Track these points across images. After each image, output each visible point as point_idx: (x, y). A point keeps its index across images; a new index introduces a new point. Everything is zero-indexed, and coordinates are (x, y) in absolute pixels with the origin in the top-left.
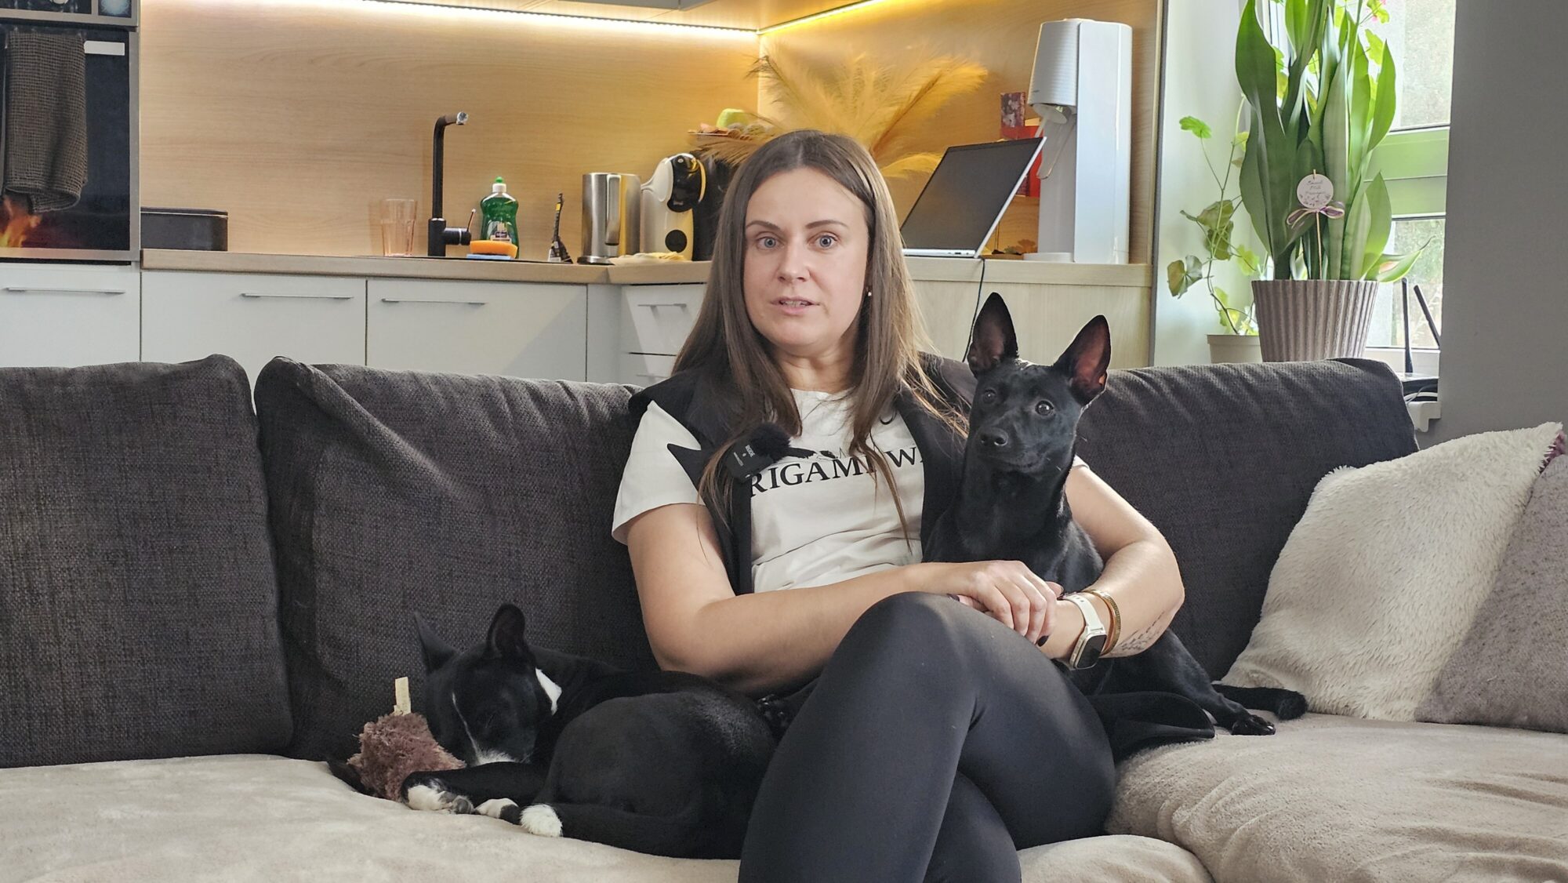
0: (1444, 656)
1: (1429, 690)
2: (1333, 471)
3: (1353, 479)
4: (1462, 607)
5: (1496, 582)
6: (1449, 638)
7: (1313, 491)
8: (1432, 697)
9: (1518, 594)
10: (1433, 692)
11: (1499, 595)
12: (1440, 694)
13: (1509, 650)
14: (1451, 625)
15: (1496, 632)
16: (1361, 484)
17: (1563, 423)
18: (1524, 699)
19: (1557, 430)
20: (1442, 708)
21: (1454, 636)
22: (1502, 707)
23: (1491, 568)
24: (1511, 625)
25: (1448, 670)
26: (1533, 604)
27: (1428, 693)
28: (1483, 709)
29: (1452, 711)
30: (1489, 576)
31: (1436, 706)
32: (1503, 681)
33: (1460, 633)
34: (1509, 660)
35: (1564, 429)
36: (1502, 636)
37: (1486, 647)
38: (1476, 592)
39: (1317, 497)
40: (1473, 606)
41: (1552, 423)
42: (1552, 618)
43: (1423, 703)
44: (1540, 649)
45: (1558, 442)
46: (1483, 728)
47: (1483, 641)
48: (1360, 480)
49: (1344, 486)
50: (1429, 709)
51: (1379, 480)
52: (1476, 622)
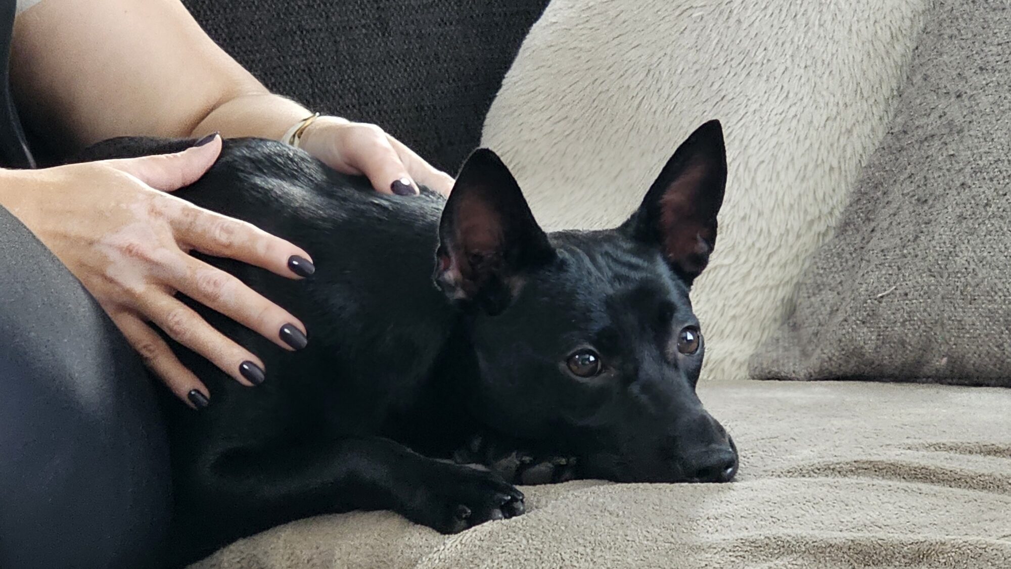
0: (803, 257)
1: (775, 320)
4: (835, 165)
5: (896, 116)
6: (811, 223)
8: (778, 334)
9: (932, 136)
10: (783, 324)
11: (898, 140)
12: (795, 327)
13: (917, 237)
14: (815, 199)
15: (894, 205)
18: (943, 324)
20: (797, 353)
21: (819, 217)
22: (903, 343)
23: (885, 91)
24: (920, 192)
25: (808, 282)
26: (958, 150)
27: (774, 326)
28: (869, 349)
29: (815, 356)
30: (882, 107)
31: (786, 349)
32: (906, 294)
33: (831, 213)
34: (916, 256)
36: (904, 215)
37: (878, 234)
38: (859, 137)
40: (855, 161)
42: (991, 174)
43: (765, 344)
44: (972, 232)
46: (871, 384)
47: (873, 224)
50: (774, 355)
52: (860, 191)
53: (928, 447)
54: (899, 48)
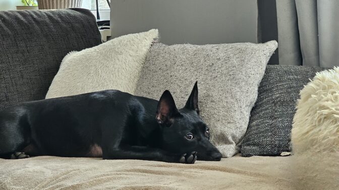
2: (69, 53)
3: (77, 56)
16: (81, 58)
17: (158, 29)
41: (154, 29)
48: (80, 56)
49: (74, 59)
51: (88, 56)
53: (146, 165)
54: (136, 80)
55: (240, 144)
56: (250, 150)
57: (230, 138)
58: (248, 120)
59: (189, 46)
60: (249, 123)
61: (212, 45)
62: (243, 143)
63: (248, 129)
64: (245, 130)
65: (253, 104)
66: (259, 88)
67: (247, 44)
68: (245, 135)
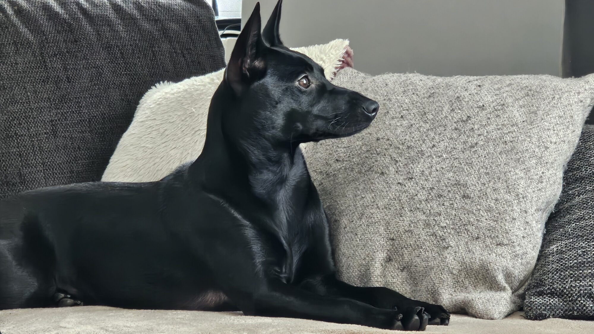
2: (156, 86)
3: (172, 92)
7: (138, 104)
16: (180, 96)
17: (349, 40)
19: (344, 46)
35: (350, 45)
39: (141, 109)
41: (341, 40)
45: (346, 56)
48: (179, 92)
49: (165, 98)
51: (195, 93)
55: (521, 291)
56: (543, 304)
57: (501, 278)
58: (540, 241)
59: (416, 78)
60: (542, 246)
61: (466, 77)
62: (528, 289)
63: (539, 259)
64: (534, 262)
65: (552, 206)
66: (566, 173)
67: (544, 77)
68: (533, 273)
